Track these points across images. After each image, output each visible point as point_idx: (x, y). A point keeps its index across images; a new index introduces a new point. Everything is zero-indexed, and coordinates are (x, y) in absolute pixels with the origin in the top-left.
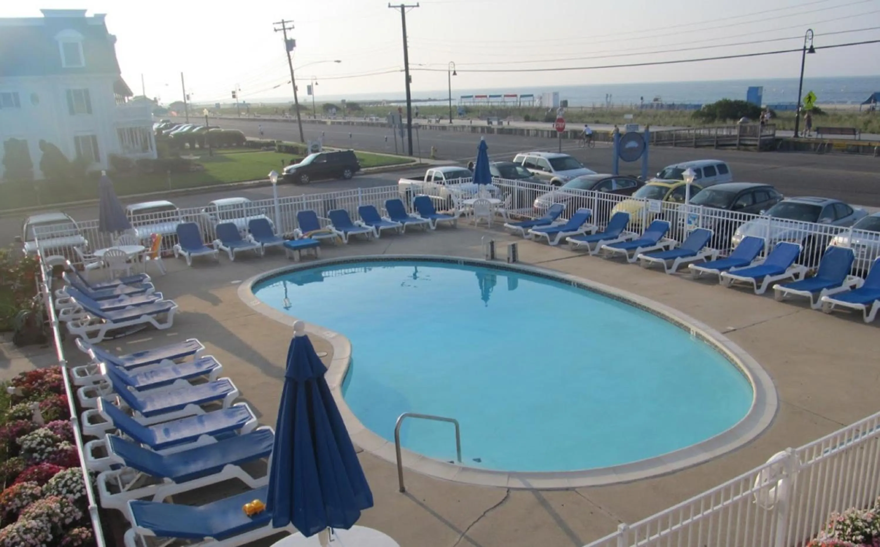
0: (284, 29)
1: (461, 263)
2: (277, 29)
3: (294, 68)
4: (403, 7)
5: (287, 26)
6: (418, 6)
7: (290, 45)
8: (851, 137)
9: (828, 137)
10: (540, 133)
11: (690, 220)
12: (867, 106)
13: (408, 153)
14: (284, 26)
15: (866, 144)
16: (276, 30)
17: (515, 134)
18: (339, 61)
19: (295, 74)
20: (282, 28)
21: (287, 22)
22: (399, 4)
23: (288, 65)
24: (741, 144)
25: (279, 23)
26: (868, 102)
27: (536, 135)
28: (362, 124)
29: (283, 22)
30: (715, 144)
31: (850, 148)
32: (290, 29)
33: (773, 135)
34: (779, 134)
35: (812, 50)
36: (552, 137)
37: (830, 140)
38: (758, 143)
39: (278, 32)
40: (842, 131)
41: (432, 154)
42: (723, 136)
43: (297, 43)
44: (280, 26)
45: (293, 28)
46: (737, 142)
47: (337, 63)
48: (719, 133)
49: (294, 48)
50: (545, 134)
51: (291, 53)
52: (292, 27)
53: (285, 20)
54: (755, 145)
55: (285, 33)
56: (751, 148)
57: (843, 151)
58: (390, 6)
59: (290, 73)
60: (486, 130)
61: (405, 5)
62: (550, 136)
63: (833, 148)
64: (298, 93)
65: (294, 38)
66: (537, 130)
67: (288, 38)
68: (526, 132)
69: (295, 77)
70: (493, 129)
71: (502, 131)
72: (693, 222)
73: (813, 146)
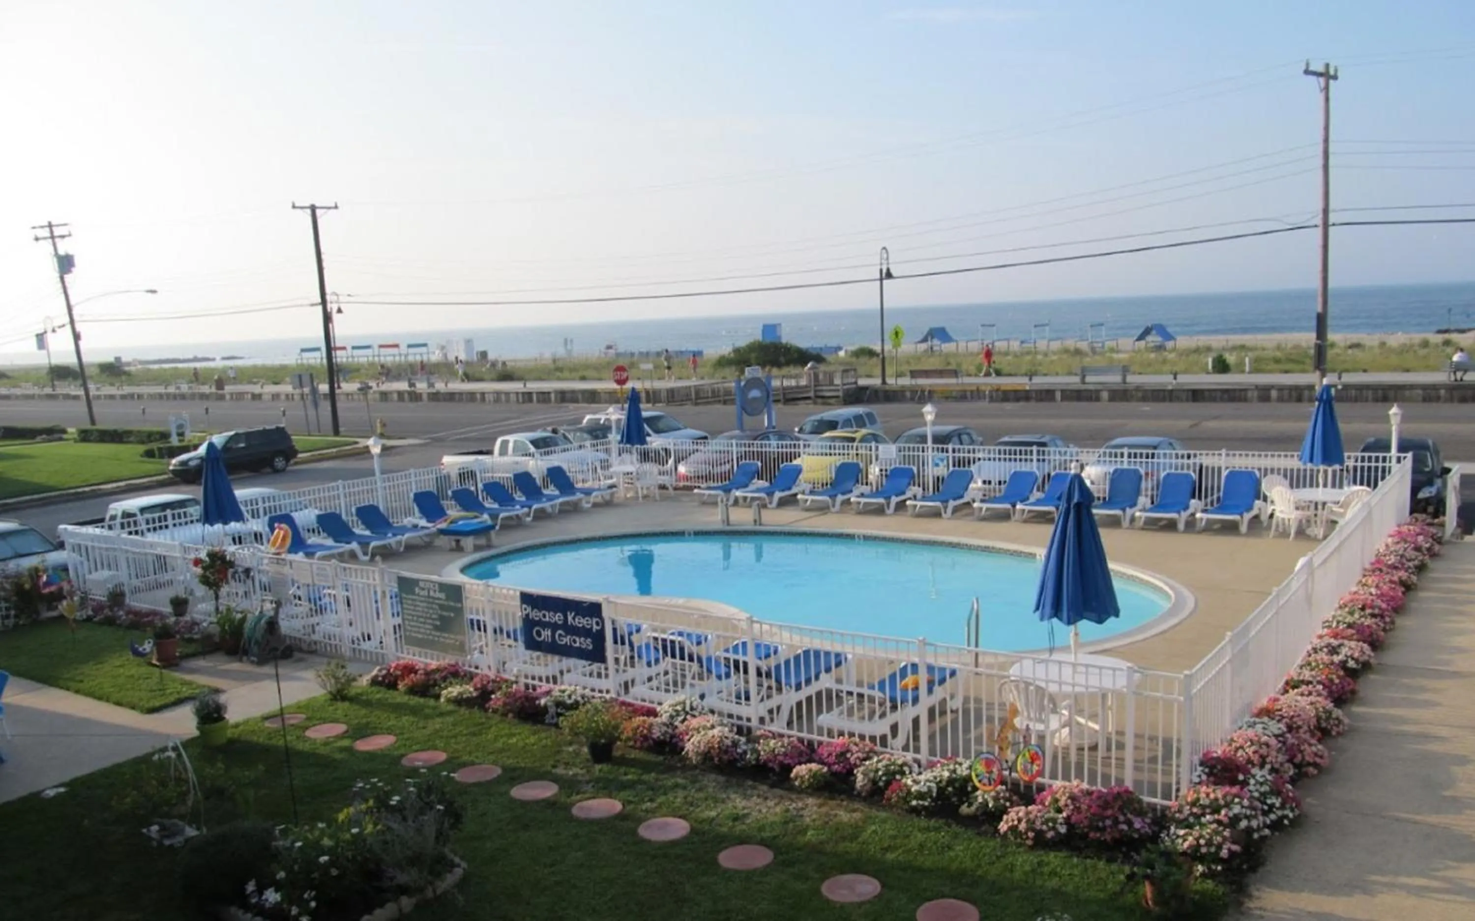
0: (53, 237)
1: (690, 534)
2: (39, 236)
3: (72, 302)
4: (313, 209)
5: (57, 232)
6: (336, 207)
7: (66, 264)
8: (953, 381)
9: (922, 381)
10: (503, 397)
11: (937, 461)
12: (923, 346)
13: (331, 432)
14: (52, 232)
15: (974, 388)
16: (37, 239)
17: (461, 400)
18: (154, 292)
19: (75, 312)
20: (48, 235)
21: (58, 226)
22: (308, 205)
23: (63, 297)
24: (817, 397)
25: (42, 227)
26: (925, 340)
27: (497, 400)
28: (161, 396)
29: (50, 226)
30: (781, 397)
31: (954, 394)
32: (63, 237)
33: (856, 383)
34: (862, 382)
35: (889, 275)
36: (524, 402)
37: (930, 386)
38: (840, 394)
39: (41, 242)
40: (940, 373)
41: (379, 431)
42: (792, 388)
43: (77, 261)
44: (46, 233)
45: (70, 235)
46: (812, 394)
47: (150, 294)
48: (786, 383)
49: (73, 269)
50: (513, 397)
51: (67, 278)
52: (66, 233)
53: (53, 223)
54: (837, 397)
55: (54, 245)
56: (832, 401)
57: (947, 398)
58: (294, 207)
59: (65, 310)
60: (406, 396)
61: (317, 205)
62: (521, 400)
63: (935, 395)
64: (82, 344)
65: (71, 253)
66: (498, 393)
67: (62, 252)
68: (478, 396)
69: (76, 318)
70: (421, 394)
71: (435, 397)
72: (941, 464)
73: (908, 394)
